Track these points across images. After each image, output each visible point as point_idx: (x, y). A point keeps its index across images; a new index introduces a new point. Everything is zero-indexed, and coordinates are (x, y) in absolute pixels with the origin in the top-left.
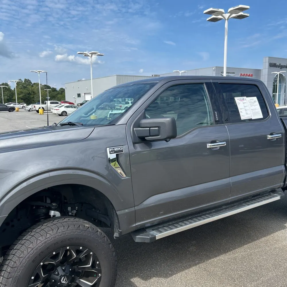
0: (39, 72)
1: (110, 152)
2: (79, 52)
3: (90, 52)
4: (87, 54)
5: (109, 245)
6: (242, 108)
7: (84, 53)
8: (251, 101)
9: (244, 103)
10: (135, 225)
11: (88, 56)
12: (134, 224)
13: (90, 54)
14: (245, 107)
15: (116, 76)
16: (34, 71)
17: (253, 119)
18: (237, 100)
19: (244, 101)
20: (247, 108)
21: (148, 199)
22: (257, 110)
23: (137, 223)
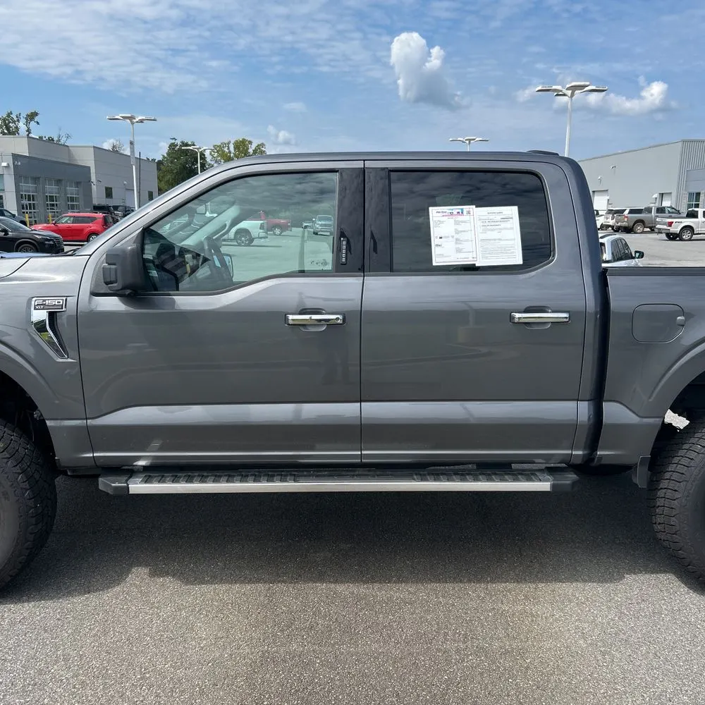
0: (470, 140)
1: (35, 305)
2: (540, 88)
3: (568, 86)
4: (561, 91)
5: (17, 475)
6: (443, 236)
7: (554, 87)
8: (491, 217)
9: (457, 223)
10: (92, 455)
11: (564, 95)
12: (89, 452)
13: (568, 89)
14: (457, 232)
15: (680, 144)
16: (459, 139)
17: (477, 265)
18: (435, 214)
19: (460, 218)
20: (462, 236)
21: (123, 411)
22: (502, 243)
23: (97, 451)
